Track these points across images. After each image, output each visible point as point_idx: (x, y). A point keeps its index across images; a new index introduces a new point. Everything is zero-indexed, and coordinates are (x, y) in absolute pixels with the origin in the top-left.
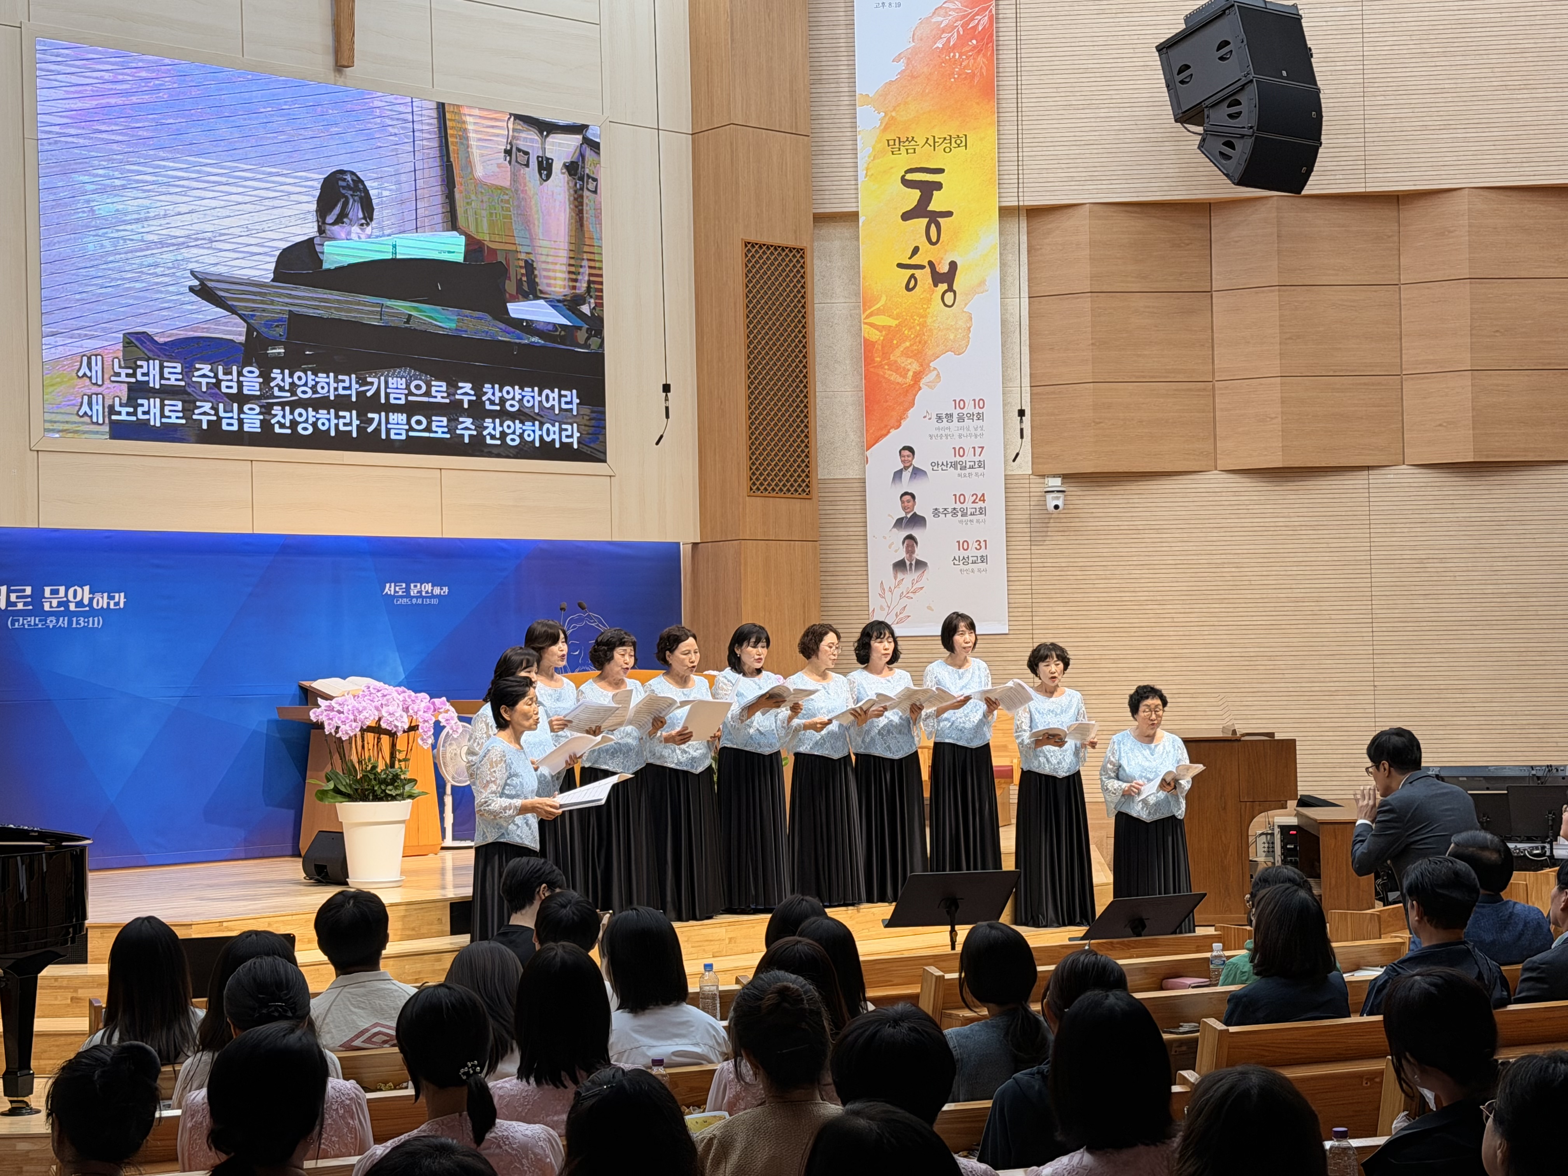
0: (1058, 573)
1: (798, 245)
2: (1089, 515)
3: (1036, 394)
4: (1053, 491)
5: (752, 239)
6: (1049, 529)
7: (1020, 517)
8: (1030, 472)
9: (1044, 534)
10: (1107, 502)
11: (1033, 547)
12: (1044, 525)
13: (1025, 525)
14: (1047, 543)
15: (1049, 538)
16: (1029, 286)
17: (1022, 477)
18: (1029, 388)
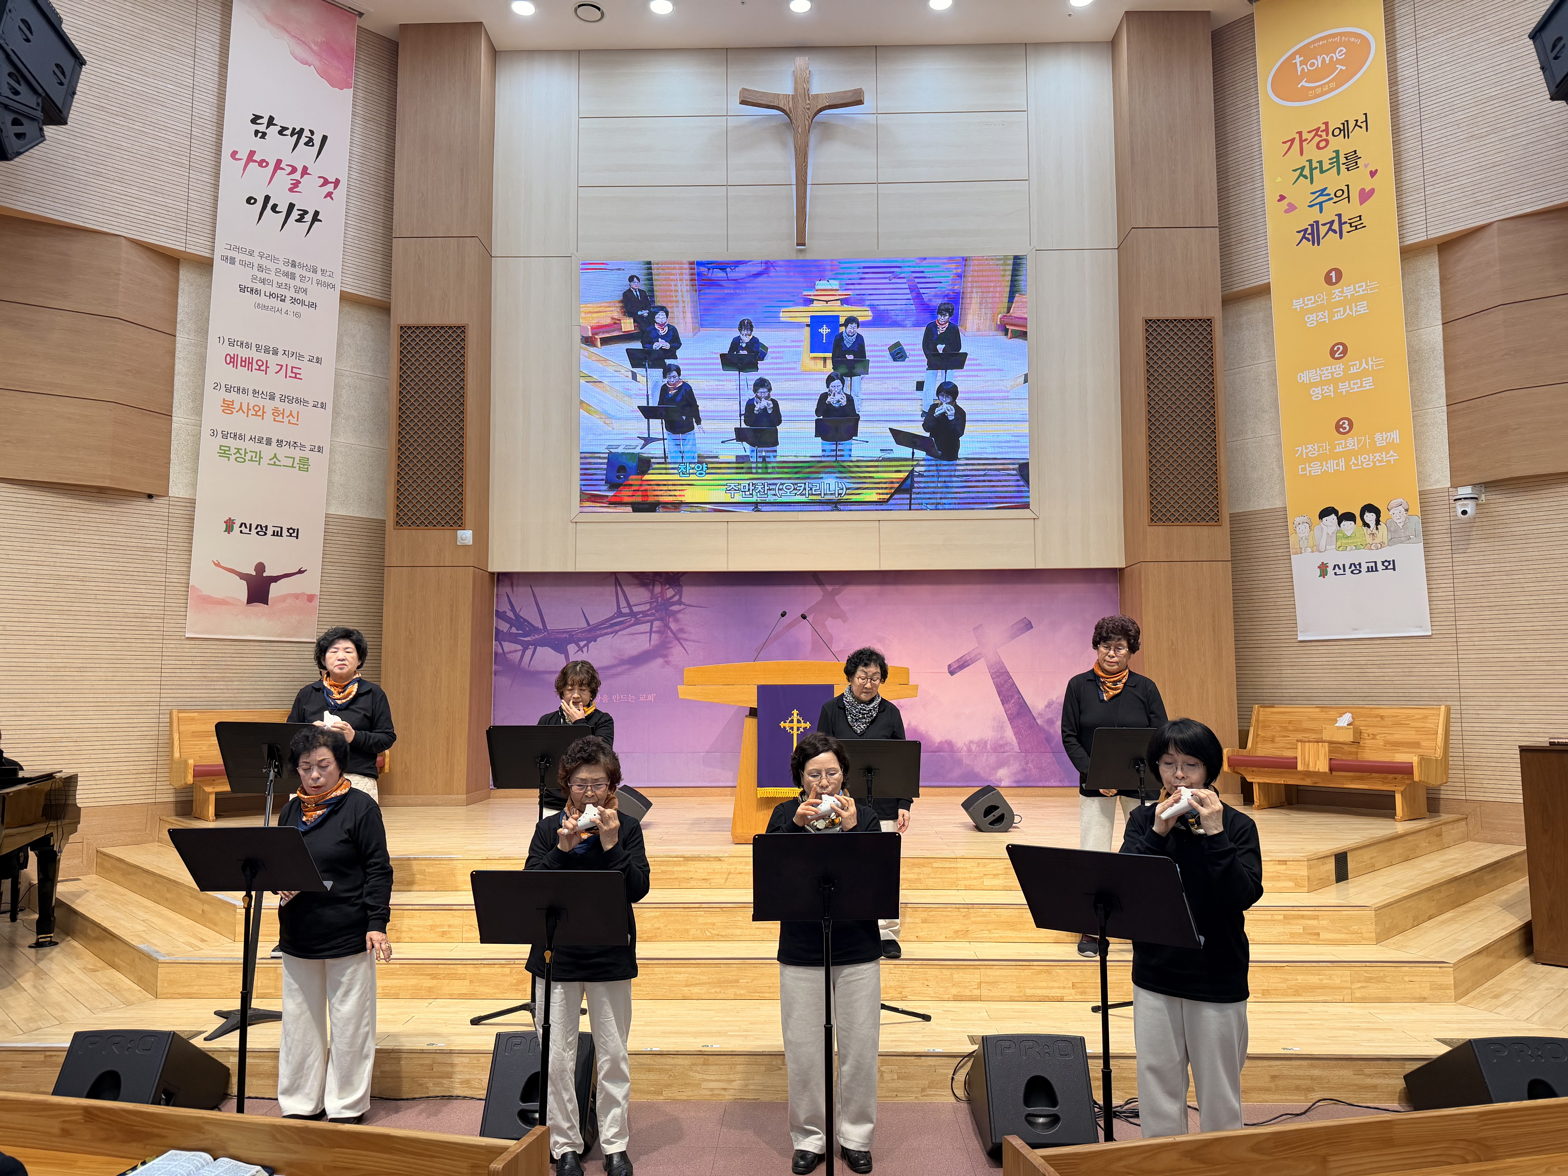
0: (1481, 579)
1: (1206, 316)
2: (1517, 520)
3: (1454, 411)
4: (1460, 499)
5: (1155, 315)
6: (1472, 537)
7: (1439, 528)
8: (1449, 485)
9: (1466, 542)
10: (1535, 506)
11: (1454, 556)
12: (1467, 534)
13: (1445, 536)
14: (1470, 550)
15: (1471, 546)
16: (1442, 314)
17: (1442, 490)
18: (1445, 408)
